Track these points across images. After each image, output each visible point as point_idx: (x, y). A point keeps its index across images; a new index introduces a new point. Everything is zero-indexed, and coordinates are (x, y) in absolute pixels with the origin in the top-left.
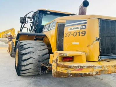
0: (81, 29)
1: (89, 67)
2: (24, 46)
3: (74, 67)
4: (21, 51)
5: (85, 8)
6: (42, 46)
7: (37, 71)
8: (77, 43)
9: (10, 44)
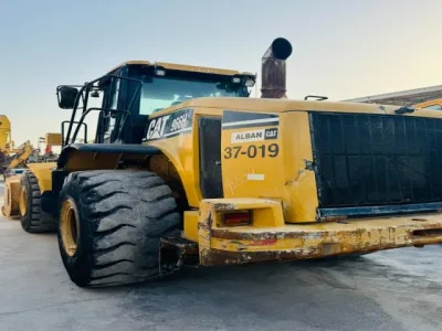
0: (266, 138)
1: (291, 235)
2: (96, 189)
3: (253, 235)
4: (92, 206)
5: (280, 63)
6: (151, 187)
7: (145, 268)
8: (261, 177)
9: (12, 185)
